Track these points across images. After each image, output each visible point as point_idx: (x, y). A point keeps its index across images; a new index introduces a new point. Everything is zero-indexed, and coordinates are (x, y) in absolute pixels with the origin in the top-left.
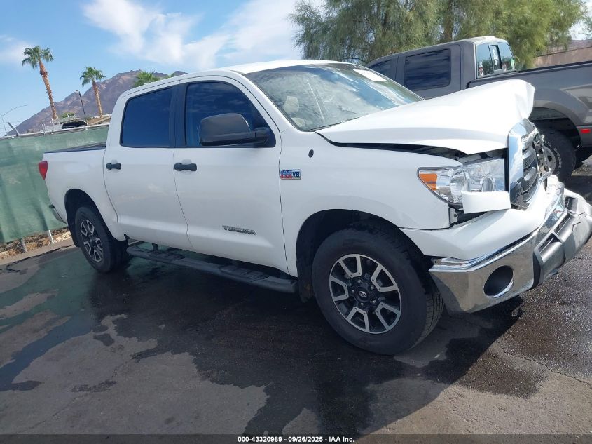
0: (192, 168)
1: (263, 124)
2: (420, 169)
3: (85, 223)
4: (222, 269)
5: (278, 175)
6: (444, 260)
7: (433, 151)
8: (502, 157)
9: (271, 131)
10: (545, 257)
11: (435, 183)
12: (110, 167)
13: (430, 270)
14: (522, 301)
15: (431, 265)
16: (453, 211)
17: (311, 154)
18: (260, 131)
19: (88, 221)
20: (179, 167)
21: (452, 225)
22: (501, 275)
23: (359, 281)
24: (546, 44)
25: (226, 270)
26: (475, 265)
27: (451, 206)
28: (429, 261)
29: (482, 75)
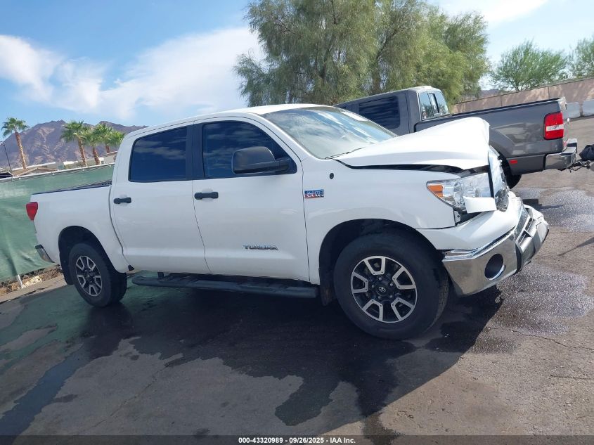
0: (214, 195)
1: (285, 155)
2: (428, 182)
3: (84, 259)
4: (243, 285)
5: (301, 196)
6: (452, 252)
7: (436, 168)
8: (486, 171)
9: (293, 161)
10: (523, 247)
11: (441, 192)
12: (118, 201)
13: (443, 261)
14: (500, 293)
15: (443, 257)
16: (457, 213)
17: (332, 176)
18: (283, 161)
19: (88, 258)
20: (199, 196)
21: (456, 224)
22: (495, 262)
23: (380, 278)
24: (461, 93)
25: (247, 285)
26: (477, 254)
27: (455, 209)
28: (440, 254)
29: (425, 117)
